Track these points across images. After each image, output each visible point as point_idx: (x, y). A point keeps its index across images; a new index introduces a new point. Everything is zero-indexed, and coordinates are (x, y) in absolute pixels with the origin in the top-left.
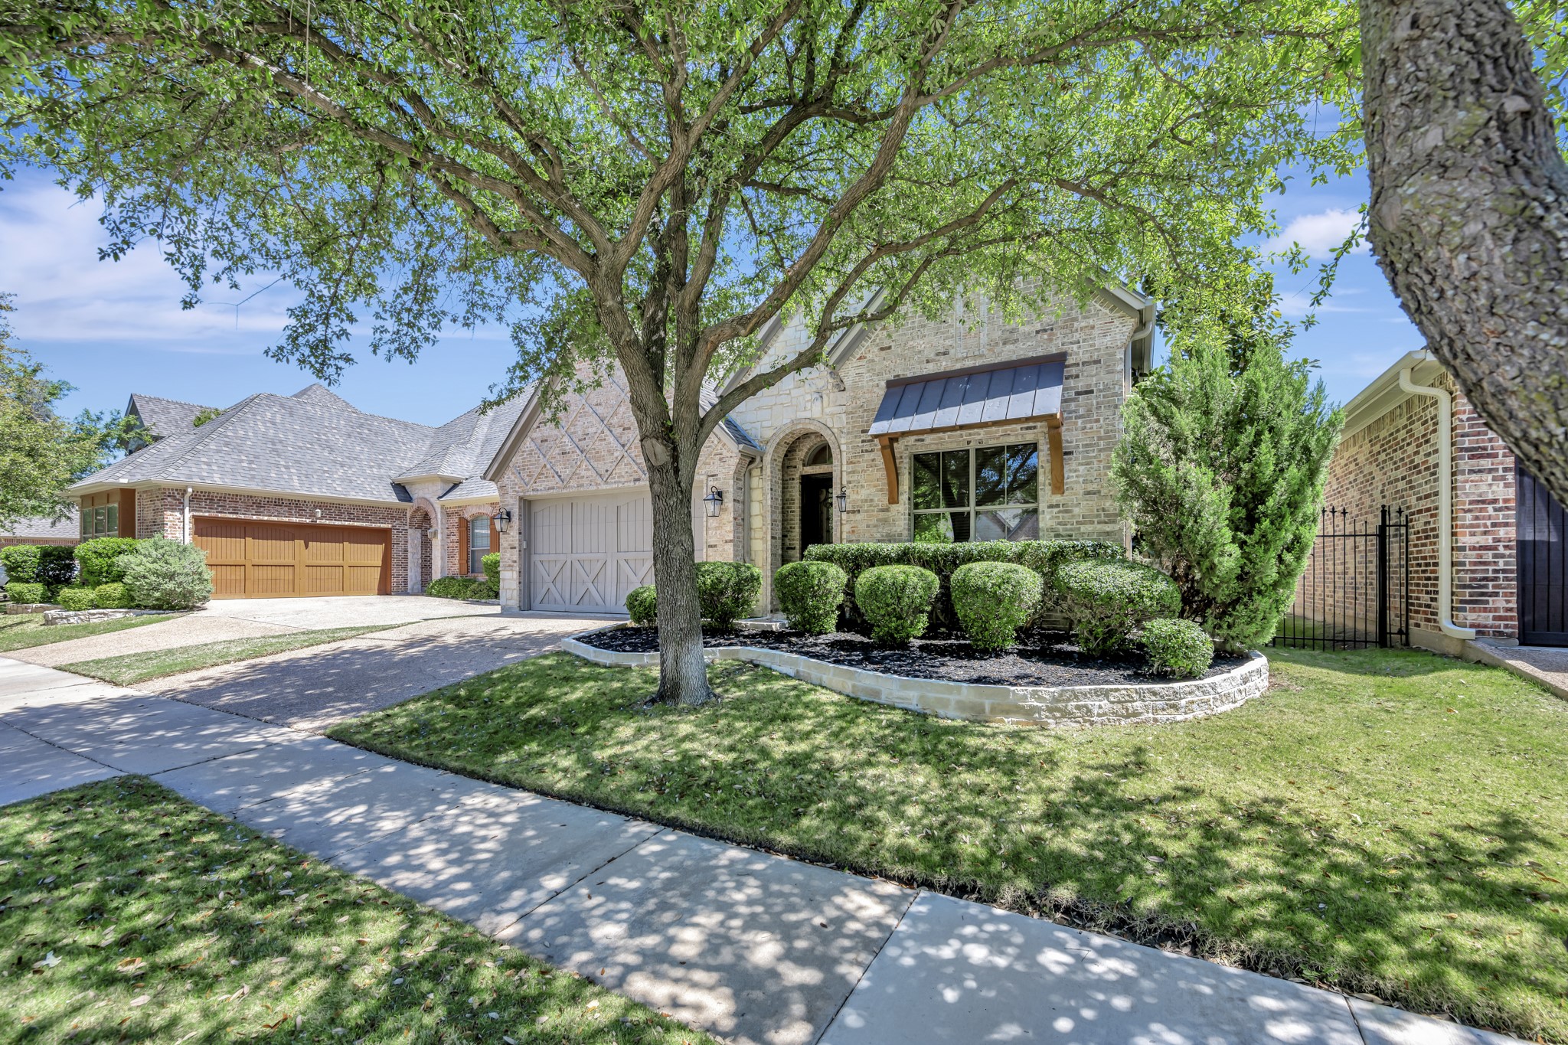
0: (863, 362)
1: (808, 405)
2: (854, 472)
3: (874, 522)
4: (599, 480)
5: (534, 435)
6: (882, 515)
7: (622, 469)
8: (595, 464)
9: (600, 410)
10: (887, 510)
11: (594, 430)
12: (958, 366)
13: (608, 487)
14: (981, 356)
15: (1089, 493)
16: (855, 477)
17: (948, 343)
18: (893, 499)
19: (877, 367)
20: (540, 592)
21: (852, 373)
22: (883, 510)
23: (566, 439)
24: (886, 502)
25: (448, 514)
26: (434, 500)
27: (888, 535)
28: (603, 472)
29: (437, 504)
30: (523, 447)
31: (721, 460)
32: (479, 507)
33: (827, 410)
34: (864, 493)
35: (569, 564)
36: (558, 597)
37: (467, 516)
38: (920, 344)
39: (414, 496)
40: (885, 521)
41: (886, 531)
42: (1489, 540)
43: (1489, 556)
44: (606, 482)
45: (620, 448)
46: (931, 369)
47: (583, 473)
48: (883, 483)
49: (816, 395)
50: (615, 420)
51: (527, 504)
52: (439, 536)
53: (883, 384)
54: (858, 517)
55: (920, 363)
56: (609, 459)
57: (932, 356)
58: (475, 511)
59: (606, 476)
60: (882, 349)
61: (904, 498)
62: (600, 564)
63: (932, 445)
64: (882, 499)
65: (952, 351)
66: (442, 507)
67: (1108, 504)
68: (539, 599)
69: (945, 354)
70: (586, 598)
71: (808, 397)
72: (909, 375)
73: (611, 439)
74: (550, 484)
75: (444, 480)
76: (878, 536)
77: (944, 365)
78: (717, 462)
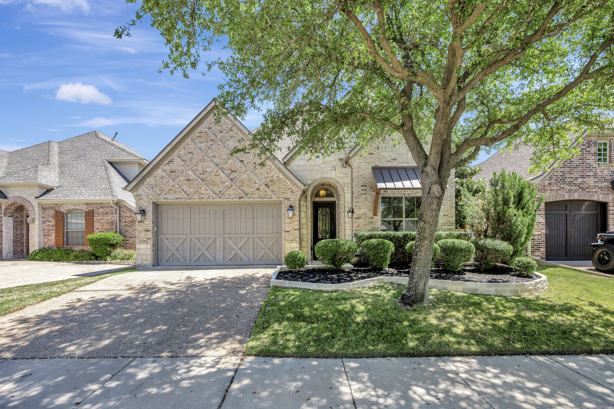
0: (362, 158)
1: (329, 172)
2: (358, 202)
3: (367, 222)
4: (215, 196)
5: (165, 168)
6: (370, 220)
7: (231, 191)
8: (212, 188)
9: (215, 160)
10: (372, 218)
11: (211, 169)
12: (400, 165)
13: (222, 200)
14: (408, 163)
15: (444, 215)
16: (358, 204)
17: (396, 156)
18: (375, 214)
19: (368, 161)
20: (166, 256)
21: (357, 161)
22: (371, 218)
23: (190, 173)
24: (372, 215)
25: (44, 208)
26: (32, 199)
27: (373, 228)
28: (217, 192)
29: (35, 203)
30: (155, 173)
31: (292, 192)
32: (75, 205)
33: (338, 175)
34: (362, 211)
35: (188, 240)
36: (181, 258)
37: (63, 210)
38: (385, 154)
39: (9, 196)
40: (372, 222)
41: (372, 226)
42: (540, 233)
43: (540, 237)
44: (220, 198)
45: (229, 180)
46: (389, 165)
47: (203, 192)
48: (371, 207)
49: (333, 168)
50: (226, 166)
51: (156, 206)
52: (37, 222)
53: (370, 168)
54: (360, 220)
55: (385, 162)
56: (222, 186)
57: (390, 160)
58: (70, 207)
59: (220, 194)
60: (370, 154)
61: (380, 214)
62: (211, 240)
63: (390, 194)
64: (370, 214)
65: (398, 159)
66: (39, 204)
67: (450, 219)
68: (166, 259)
69: (395, 160)
70: (202, 258)
71: (329, 168)
72: (381, 166)
73: (224, 176)
74: (178, 196)
75: (40, 186)
76: (369, 228)
77: (394, 164)
78: (290, 193)
